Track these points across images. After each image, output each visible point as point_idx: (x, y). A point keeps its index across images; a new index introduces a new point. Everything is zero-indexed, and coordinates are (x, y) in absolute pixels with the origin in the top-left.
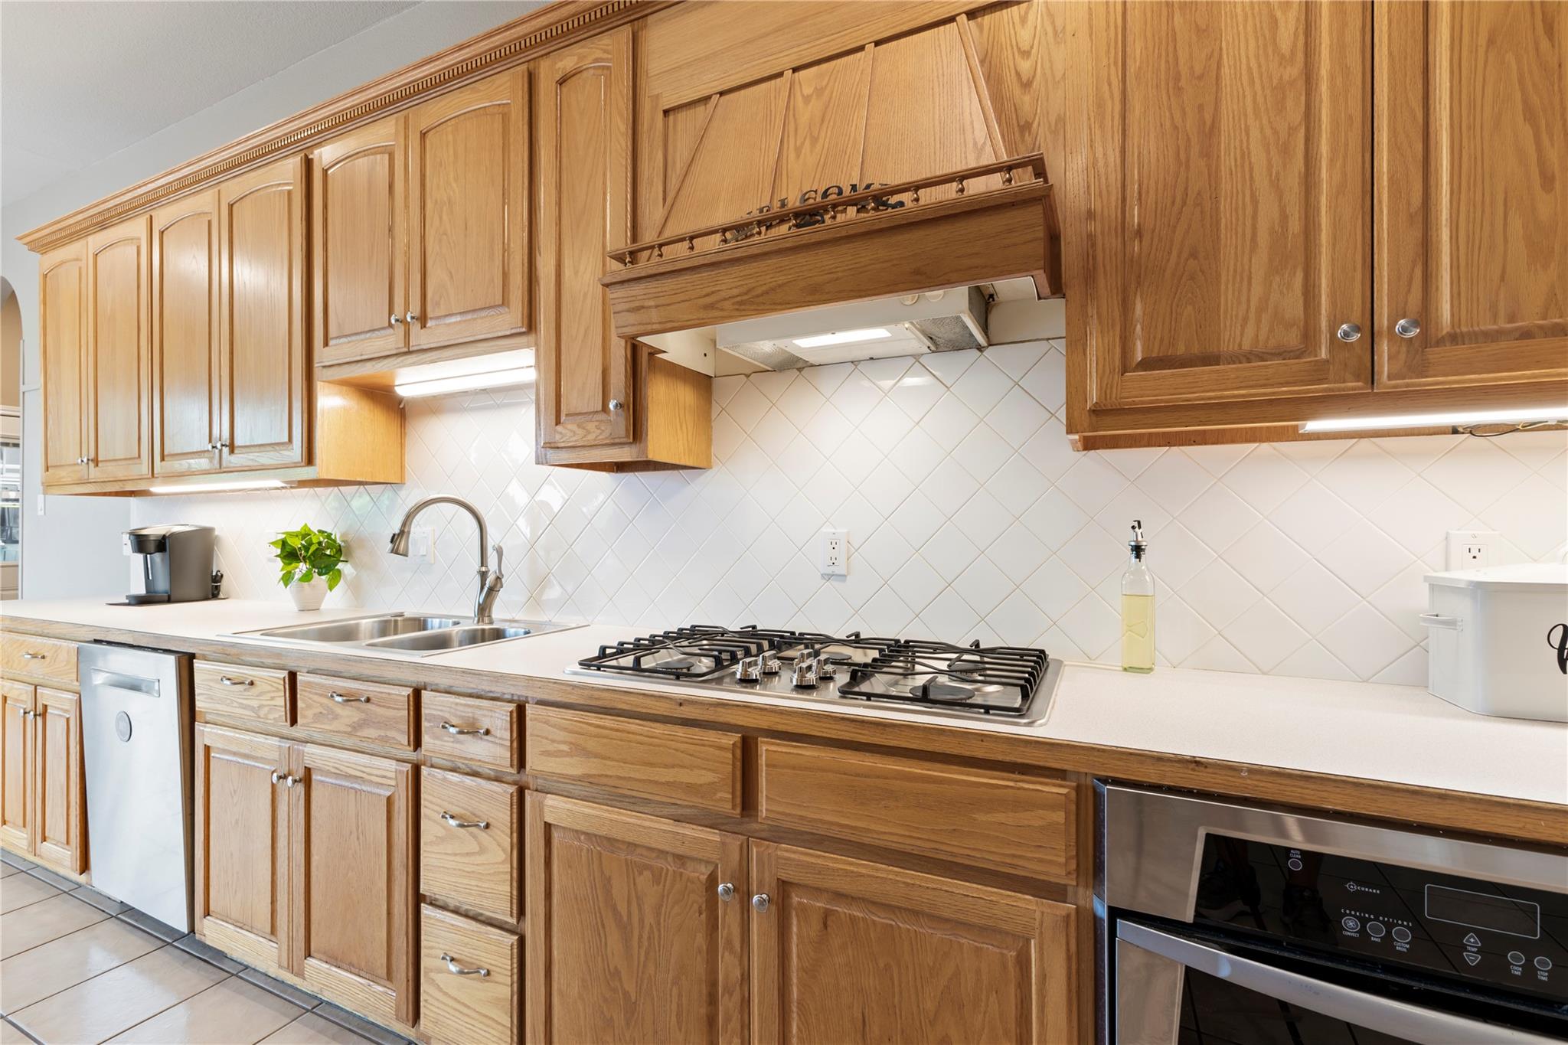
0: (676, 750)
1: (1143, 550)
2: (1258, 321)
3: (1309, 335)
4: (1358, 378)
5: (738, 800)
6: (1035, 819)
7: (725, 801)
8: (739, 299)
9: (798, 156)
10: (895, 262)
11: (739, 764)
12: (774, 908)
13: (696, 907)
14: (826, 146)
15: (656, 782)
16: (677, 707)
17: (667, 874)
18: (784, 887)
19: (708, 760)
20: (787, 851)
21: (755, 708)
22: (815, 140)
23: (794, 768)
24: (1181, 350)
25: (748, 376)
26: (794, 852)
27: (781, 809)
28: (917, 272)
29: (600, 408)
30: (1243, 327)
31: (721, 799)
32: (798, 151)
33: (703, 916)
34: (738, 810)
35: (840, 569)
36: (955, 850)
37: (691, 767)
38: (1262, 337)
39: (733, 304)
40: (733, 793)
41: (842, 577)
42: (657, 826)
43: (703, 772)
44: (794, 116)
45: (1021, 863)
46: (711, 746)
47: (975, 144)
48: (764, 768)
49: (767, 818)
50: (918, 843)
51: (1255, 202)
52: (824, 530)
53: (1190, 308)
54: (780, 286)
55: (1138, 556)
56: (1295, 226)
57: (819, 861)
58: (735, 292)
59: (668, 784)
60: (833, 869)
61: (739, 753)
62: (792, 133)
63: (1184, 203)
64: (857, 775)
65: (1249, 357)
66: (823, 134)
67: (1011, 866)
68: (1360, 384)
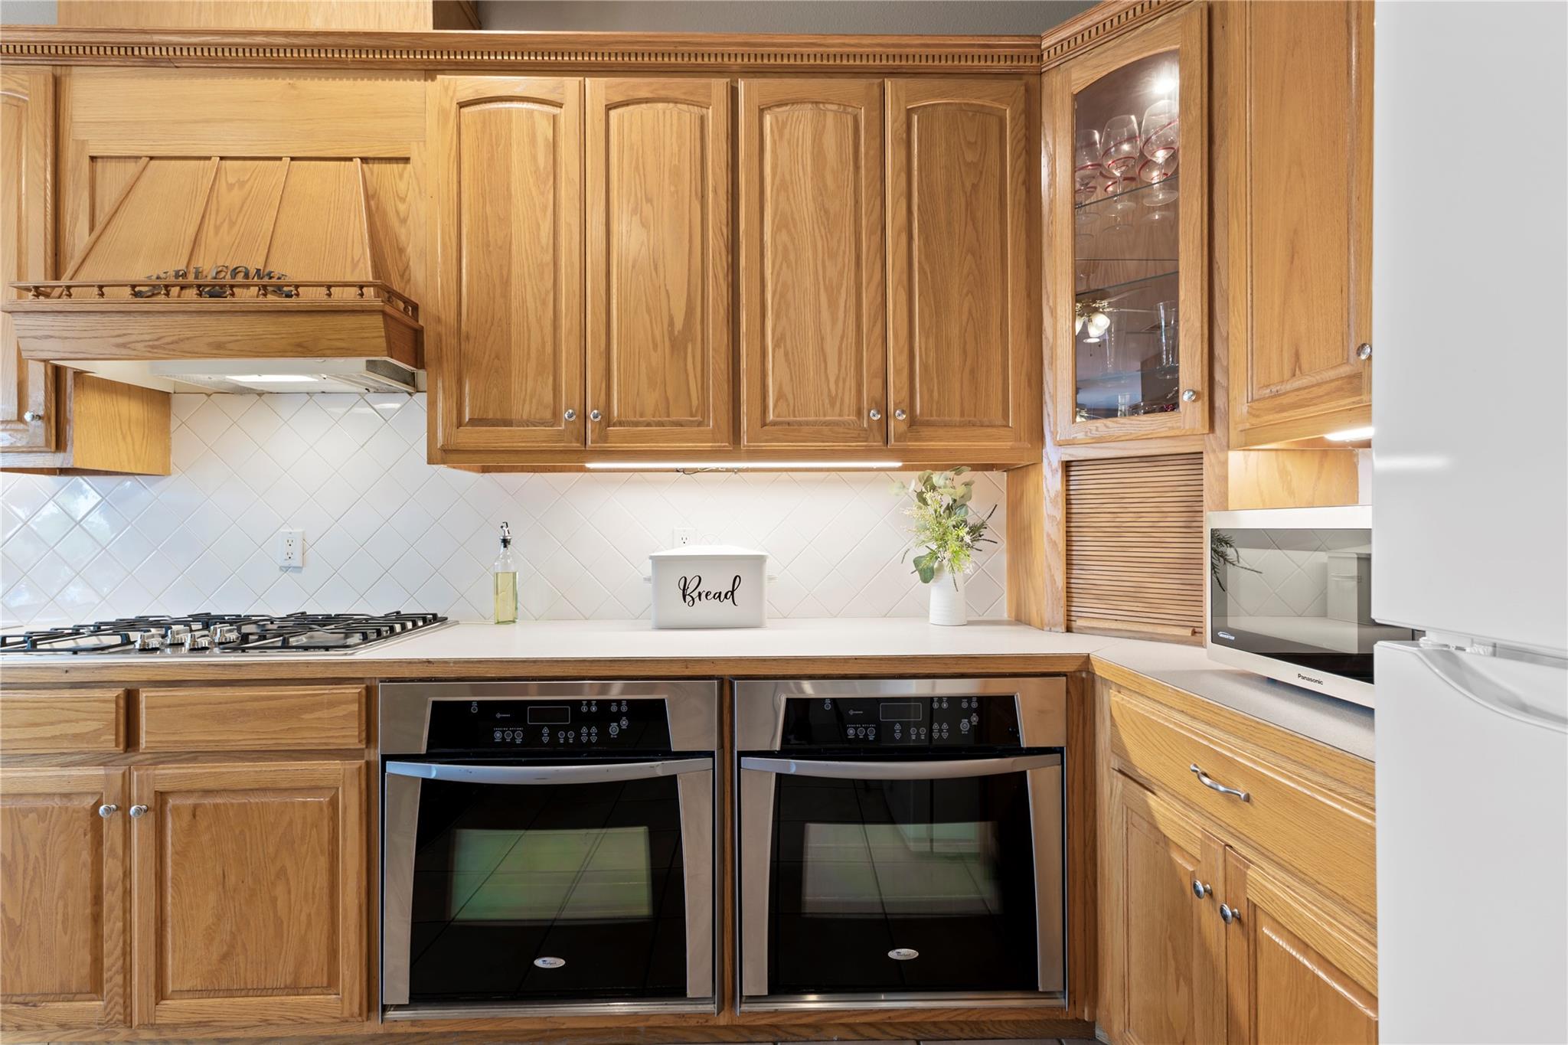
0: (63, 709)
2: (531, 402)
3: (556, 414)
4: (577, 440)
5: (122, 739)
6: (340, 711)
7: (109, 742)
8: (151, 343)
9: (217, 233)
10: (283, 336)
11: (122, 711)
12: (151, 815)
13: (81, 831)
14: (242, 230)
15: (42, 738)
16: (64, 674)
17: (52, 812)
18: (161, 796)
19: (93, 712)
20: (163, 769)
21: (136, 666)
22: (232, 224)
23: (169, 707)
24: (491, 416)
25: (209, 395)
26: (169, 769)
27: (159, 739)
28: (299, 345)
29: (16, 418)
30: (523, 405)
31: (106, 741)
32: (217, 229)
33: (89, 836)
34: (122, 747)
35: (296, 562)
36: (289, 741)
37: (77, 721)
38: (533, 412)
39: (146, 347)
40: (117, 734)
41: (298, 569)
42: (43, 774)
43: (89, 723)
44: (217, 197)
45: (331, 741)
46: (95, 701)
47: (353, 259)
48: (144, 710)
49: (147, 748)
50: (264, 742)
51: (529, 331)
52: (281, 530)
53: (495, 390)
54: (188, 339)
55: (505, 546)
56: (549, 349)
57: (190, 771)
58: (147, 337)
59: (54, 737)
60: (201, 774)
61: (122, 703)
62: (213, 213)
63: (492, 324)
64: (220, 703)
65: (528, 423)
66: (239, 221)
67: (326, 744)
68: (578, 445)
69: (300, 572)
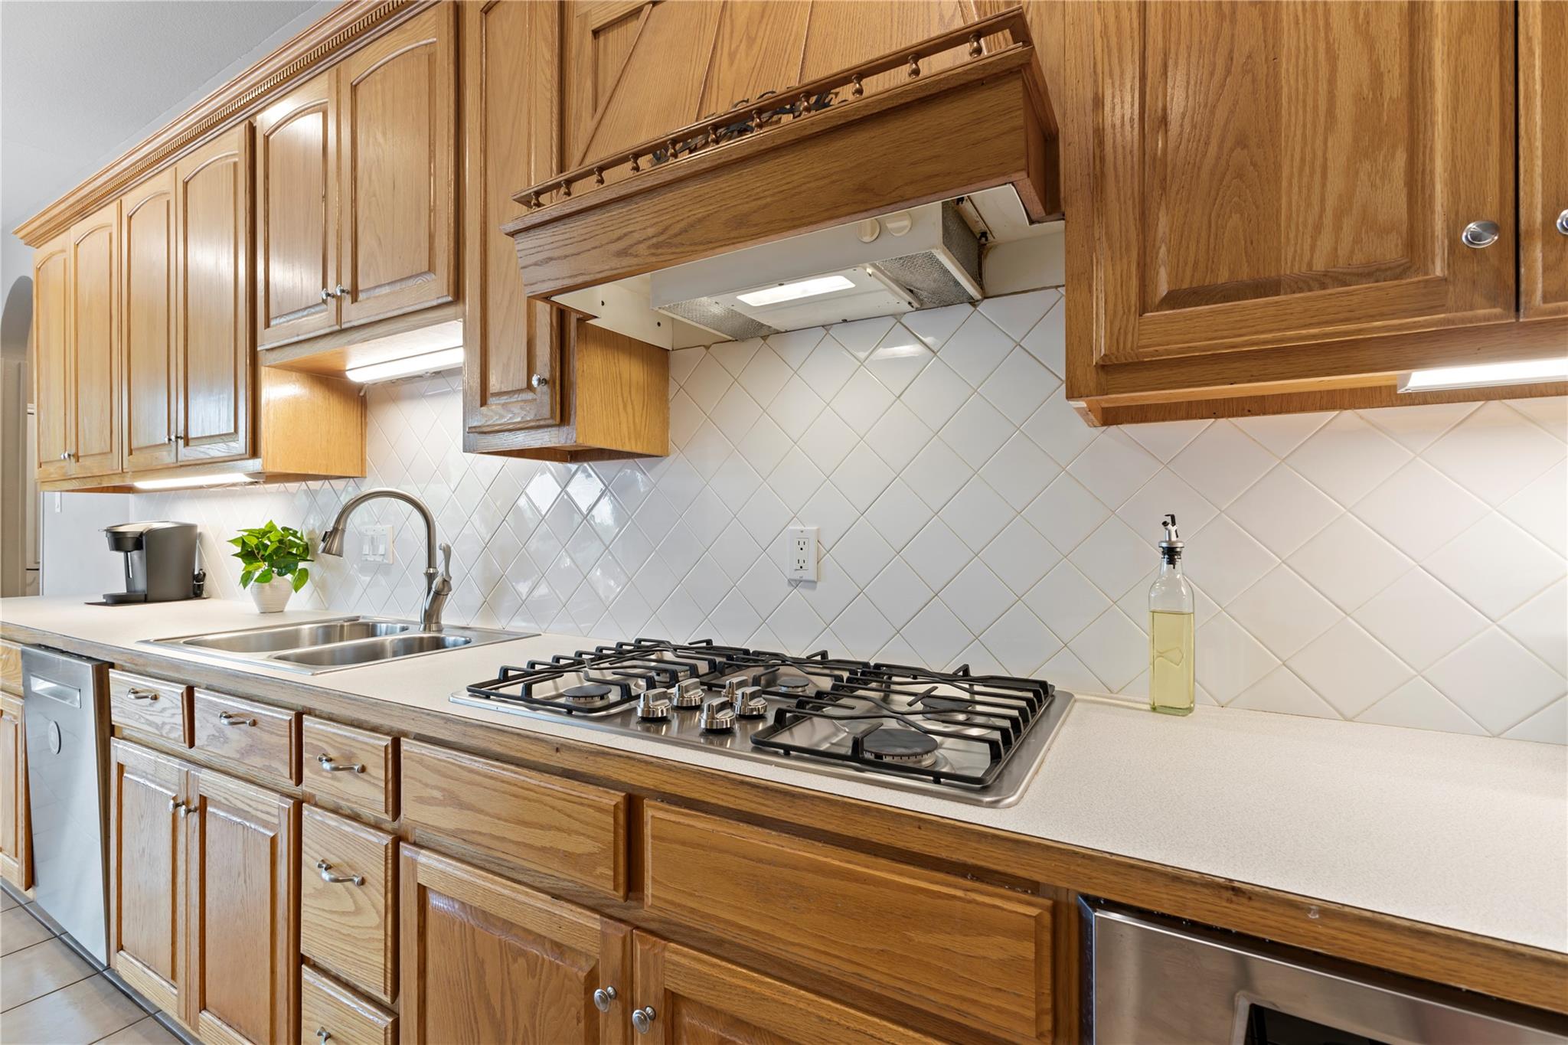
0: (553, 808)
1: (1179, 553)
2: (1338, 228)
3: (1415, 244)
4: (1493, 301)
5: (621, 879)
6: (994, 948)
7: (604, 881)
8: (655, 240)
9: (732, 63)
10: (834, 178)
11: (621, 832)
12: (660, 1027)
13: (574, 1011)
14: (764, 46)
15: (531, 847)
16: (553, 753)
17: (542, 965)
18: (673, 1001)
19: (587, 824)
20: (676, 952)
21: (639, 761)
22: (751, 41)
23: (683, 843)
24: (1223, 277)
25: (707, 348)
26: (684, 956)
27: (669, 897)
28: (862, 188)
29: (525, 385)
30: (1314, 239)
31: (602, 876)
32: (732, 56)
33: (582, 1025)
34: (621, 893)
35: (809, 574)
36: (885, 980)
37: (569, 832)
38: (1342, 252)
39: (649, 247)
40: (615, 870)
41: (812, 584)
42: (532, 902)
43: (582, 839)
44: (731, 15)
45: (973, 1010)
46: (589, 806)
47: (942, 17)
48: (650, 840)
49: (652, 906)
50: (836, 963)
51: (1332, 58)
52: (791, 527)
53: (1236, 217)
54: (700, 221)
55: (1171, 561)
56: (1394, 87)
57: (714, 972)
58: (650, 231)
59: (543, 849)
60: (731, 986)
61: (621, 817)
62: (727, 36)
63: (1228, 72)
64: (760, 861)
65: (1323, 280)
66: (761, 34)
67: (958, 1011)
68: (1497, 311)
69: (814, 588)
